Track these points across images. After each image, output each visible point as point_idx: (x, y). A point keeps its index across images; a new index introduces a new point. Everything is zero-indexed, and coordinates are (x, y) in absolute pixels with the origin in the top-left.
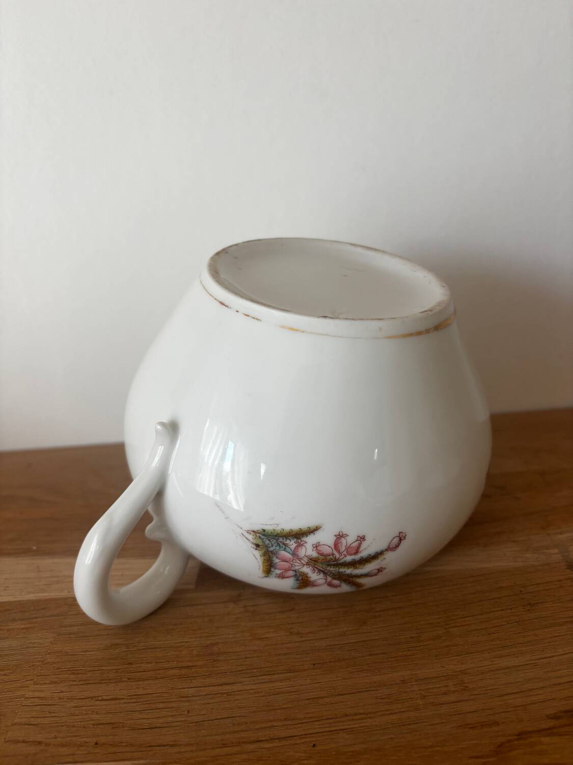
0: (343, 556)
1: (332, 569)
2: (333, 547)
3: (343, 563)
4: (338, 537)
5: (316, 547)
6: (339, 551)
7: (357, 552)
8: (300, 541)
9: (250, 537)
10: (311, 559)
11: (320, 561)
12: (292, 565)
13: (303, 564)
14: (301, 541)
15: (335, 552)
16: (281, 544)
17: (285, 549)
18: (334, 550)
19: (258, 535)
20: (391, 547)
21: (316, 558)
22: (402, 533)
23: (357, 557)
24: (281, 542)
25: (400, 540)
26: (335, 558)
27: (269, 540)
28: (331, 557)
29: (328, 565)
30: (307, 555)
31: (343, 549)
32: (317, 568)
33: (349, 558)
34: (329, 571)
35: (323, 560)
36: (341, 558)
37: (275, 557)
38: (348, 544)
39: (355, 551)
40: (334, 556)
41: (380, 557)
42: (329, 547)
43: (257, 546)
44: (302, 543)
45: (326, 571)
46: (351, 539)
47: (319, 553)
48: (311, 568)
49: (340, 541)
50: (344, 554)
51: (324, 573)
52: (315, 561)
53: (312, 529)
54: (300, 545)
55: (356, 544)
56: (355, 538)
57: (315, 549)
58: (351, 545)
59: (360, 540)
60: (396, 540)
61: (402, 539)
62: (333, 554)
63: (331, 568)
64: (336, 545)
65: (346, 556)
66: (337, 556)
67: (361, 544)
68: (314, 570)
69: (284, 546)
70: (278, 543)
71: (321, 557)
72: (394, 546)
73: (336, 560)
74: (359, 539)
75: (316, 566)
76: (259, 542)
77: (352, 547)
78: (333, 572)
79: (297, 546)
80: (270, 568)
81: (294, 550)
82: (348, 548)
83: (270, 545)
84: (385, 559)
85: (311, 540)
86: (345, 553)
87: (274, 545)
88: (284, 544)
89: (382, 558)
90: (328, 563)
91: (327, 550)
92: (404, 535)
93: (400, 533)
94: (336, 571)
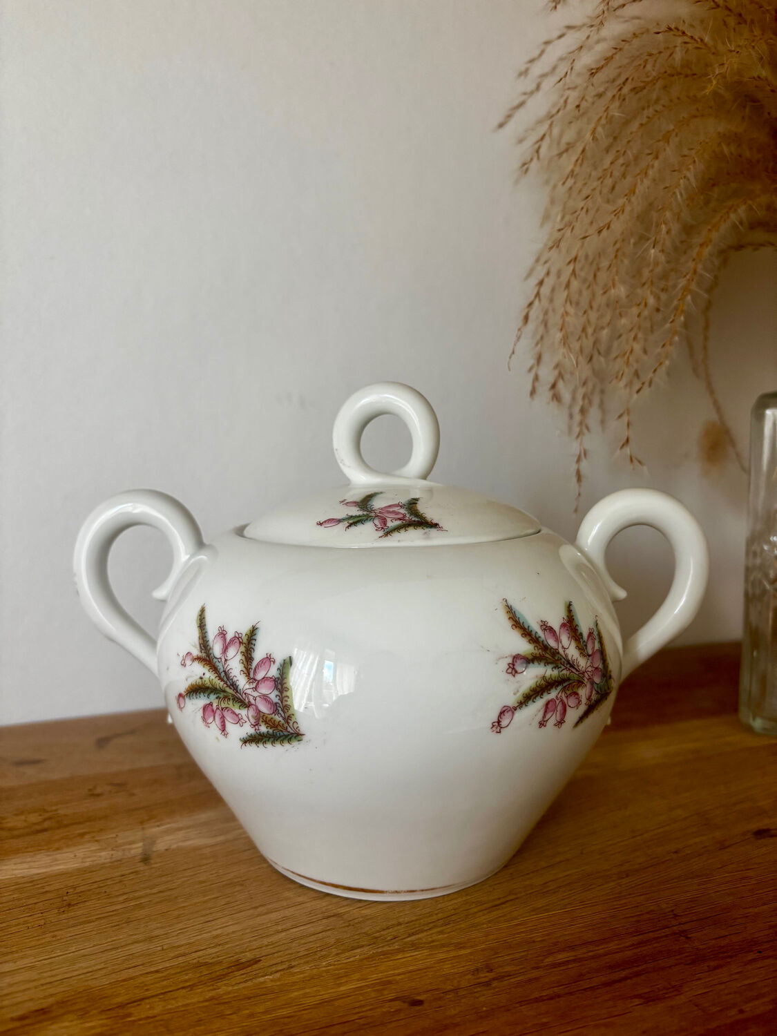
0: (559, 696)
1: (565, 672)
2: (568, 707)
3: (557, 686)
5: (579, 703)
10: (583, 683)
11: (577, 683)
14: (588, 704)
15: (566, 701)
16: (600, 691)
18: (567, 703)
20: (510, 713)
21: (579, 687)
22: (497, 732)
23: (547, 697)
25: (499, 722)
26: (565, 693)
27: (605, 690)
28: (568, 693)
29: (569, 679)
32: (577, 671)
33: (553, 694)
41: (521, 698)
44: (588, 701)
48: (580, 668)
51: (569, 662)
52: (579, 682)
53: (580, 721)
54: (589, 699)
55: (548, 716)
56: (548, 723)
57: (580, 699)
58: (553, 713)
59: (544, 721)
60: (504, 722)
61: (496, 724)
62: (567, 697)
63: (567, 675)
64: (564, 710)
65: (557, 697)
66: (564, 696)
67: (543, 717)
68: (578, 666)
71: (576, 689)
72: (506, 713)
73: (564, 689)
74: (544, 724)
75: (577, 673)
77: (552, 711)
78: (563, 667)
79: (591, 696)
82: (554, 710)
83: (605, 684)
85: (583, 708)
86: (558, 702)
90: (571, 682)
91: (572, 701)
92: (494, 729)
93: (500, 732)
94: (560, 669)
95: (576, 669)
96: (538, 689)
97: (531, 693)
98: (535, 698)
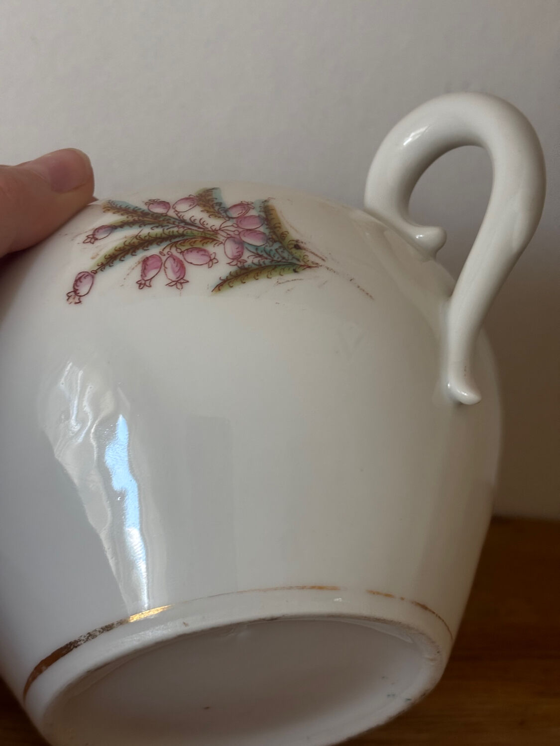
0: (165, 252)
1: (175, 229)
2: (186, 264)
3: (161, 242)
4: (182, 281)
5: (211, 260)
6: (174, 260)
7: (145, 261)
8: (239, 265)
9: (312, 258)
10: (215, 240)
11: (200, 239)
12: (238, 227)
13: (222, 230)
14: (236, 265)
15: (180, 257)
16: (265, 255)
17: (257, 249)
18: (183, 260)
19: (302, 263)
20: (89, 279)
21: (206, 243)
22: (76, 303)
23: (141, 255)
24: (266, 258)
25: (75, 291)
26: (177, 248)
27: (284, 258)
28: (183, 249)
29: (183, 235)
30: (222, 246)
31: (169, 264)
32: (200, 228)
33: (154, 250)
34: (178, 226)
35: (195, 242)
36: (167, 250)
37: (267, 234)
38: (162, 272)
39: (149, 262)
40: (179, 251)
41: (103, 260)
42: (191, 263)
43: (297, 247)
44: (235, 263)
45: (182, 224)
46: (161, 281)
47: (205, 251)
48: (208, 226)
49: (178, 274)
50: (164, 255)
51: (184, 221)
52: (205, 238)
53: (226, 286)
54: (237, 258)
55: (150, 274)
56: (154, 282)
57: (212, 257)
58: (158, 270)
59: (146, 281)
60: (83, 290)
61: (73, 294)
62: (182, 252)
63: (177, 231)
64: (181, 268)
65: (161, 253)
66: (174, 251)
67: (142, 276)
68: (203, 224)
69: (261, 254)
70: (269, 255)
71: (198, 245)
72: (82, 280)
73: (174, 245)
74: (147, 283)
75: (202, 230)
76: (297, 253)
77: (156, 268)
78: (171, 226)
79: (240, 256)
80: (267, 215)
81: (243, 248)
82: (161, 266)
83: (280, 251)
84: (93, 258)
85: (223, 269)
86: (164, 258)
87: (274, 251)
88: (260, 256)
89: (98, 257)
90: (185, 238)
91: (192, 257)
92: (71, 300)
93: (80, 302)
94: (166, 228)
95: (196, 227)
96: (127, 248)
97: (117, 253)
98: (124, 256)
